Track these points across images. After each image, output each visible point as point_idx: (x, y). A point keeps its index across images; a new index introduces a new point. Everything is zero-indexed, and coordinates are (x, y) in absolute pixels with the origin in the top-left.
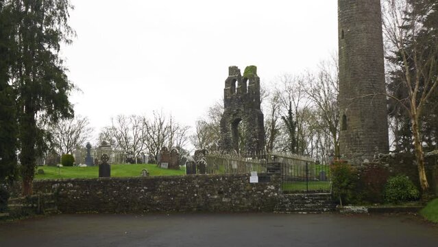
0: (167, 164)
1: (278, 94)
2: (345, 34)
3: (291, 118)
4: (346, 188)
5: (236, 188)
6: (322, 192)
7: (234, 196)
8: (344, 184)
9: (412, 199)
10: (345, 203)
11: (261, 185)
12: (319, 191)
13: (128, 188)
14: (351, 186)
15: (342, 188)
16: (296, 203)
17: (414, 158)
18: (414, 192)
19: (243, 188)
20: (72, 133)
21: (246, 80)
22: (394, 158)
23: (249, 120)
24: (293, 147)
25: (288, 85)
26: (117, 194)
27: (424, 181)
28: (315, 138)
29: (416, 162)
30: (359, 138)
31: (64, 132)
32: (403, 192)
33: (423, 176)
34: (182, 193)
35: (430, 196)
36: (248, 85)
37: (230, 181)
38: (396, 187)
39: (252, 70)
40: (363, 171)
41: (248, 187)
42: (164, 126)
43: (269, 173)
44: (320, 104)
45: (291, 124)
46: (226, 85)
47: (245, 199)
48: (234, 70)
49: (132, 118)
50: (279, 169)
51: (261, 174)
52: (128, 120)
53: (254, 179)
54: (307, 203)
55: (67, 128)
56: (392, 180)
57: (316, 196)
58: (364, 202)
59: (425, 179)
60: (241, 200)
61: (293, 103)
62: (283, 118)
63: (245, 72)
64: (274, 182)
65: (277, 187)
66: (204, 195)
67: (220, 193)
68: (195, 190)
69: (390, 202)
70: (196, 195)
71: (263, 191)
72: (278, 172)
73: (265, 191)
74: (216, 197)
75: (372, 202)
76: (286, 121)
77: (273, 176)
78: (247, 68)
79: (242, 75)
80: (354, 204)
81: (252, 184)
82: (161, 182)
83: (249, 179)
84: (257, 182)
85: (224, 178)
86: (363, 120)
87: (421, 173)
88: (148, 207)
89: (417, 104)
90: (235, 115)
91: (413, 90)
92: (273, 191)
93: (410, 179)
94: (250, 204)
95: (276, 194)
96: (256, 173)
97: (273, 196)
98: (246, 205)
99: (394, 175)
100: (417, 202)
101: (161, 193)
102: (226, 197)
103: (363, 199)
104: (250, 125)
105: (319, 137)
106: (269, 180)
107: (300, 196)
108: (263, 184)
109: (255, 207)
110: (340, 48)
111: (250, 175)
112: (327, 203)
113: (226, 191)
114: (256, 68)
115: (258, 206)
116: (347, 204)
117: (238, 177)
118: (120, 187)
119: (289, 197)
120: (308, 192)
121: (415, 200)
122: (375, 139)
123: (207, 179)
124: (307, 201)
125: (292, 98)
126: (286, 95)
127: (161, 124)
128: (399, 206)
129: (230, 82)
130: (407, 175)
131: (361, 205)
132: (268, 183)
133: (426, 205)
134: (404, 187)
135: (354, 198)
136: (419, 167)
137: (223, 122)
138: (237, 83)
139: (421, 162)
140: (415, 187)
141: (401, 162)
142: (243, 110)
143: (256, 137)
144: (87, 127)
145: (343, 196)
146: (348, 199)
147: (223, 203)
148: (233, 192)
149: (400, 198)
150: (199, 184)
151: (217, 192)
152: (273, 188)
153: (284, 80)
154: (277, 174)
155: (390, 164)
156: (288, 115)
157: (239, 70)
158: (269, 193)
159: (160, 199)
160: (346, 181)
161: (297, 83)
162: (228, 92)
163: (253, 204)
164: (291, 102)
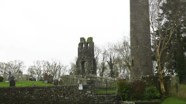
0: (47, 81)
1: (106, 51)
2: (133, 24)
3: (111, 62)
4: (125, 92)
5: (72, 92)
6: (114, 94)
7: (71, 96)
8: (124, 90)
9: (157, 98)
10: (124, 100)
11: (84, 91)
12: (113, 94)
13: (19, 92)
14: (127, 91)
15: (122, 92)
16: (101, 100)
17: (159, 78)
18: (158, 95)
19: (75, 93)
20: (16, 68)
21: (88, 44)
22: (149, 78)
23: (89, 62)
24: (112, 75)
25: (110, 47)
26: (14, 95)
27: (163, 89)
28: (122, 71)
29: (159, 80)
30: (139, 70)
31: (12, 68)
32: (152, 94)
33: (163, 87)
34: (45, 94)
35: (165, 97)
36: (89, 46)
37: (69, 89)
38: (149, 92)
39: (91, 39)
40: (133, 84)
41: (78, 92)
42: (57, 65)
43: (88, 85)
44: (124, 56)
45: (111, 65)
46: (79, 46)
47: (76, 97)
48: (82, 39)
49: (43, 62)
50: (93, 83)
51: (84, 85)
52: (41, 63)
53: (81, 88)
54: (106, 100)
55: (14, 66)
56: (147, 89)
57: (111, 96)
58: (133, 99)
59: (163, 88)
60: (74, 98)
61: (112, 55)
62: (108, 62)
63: (88, 40)
64: (91, 89)
65: (92, 92)
66: (56, 95)
67: (64, 94)
68: (52, 93)
69: (146, 99)
70: (52, 96)
71: (85, 94)
72: (93, 84)
73: (86, 94)
74: (62, 96)
75: (138, 99)
76: (109, 63)
77: (90, 86)
78: (88, 38)
79: (86, 41)
80: (129, 100)
81: (80, 90)
82: (36, 89)
83: (78, 88)
84: (82, 89)
85: (66, 87)
86: (141, 62)
87: (161, 85)
88: (29, 101)
89: (160, 52)
90: (82, 59)
91: (158, 45)
92: (90, 94)
93: (156, 88)
94: (78, 100)
95: (91, 95)
96: (82, 85)
97: (90, 96)
98: (76, 101)
99: (148, 86)
100: (159, 100)
101: (35, 95)
102: (67, 96)
103: (133, 98)
104: (89, 64)
105: (124, 71)
106: (88, 88)
107: (103, 96)
108: (85, 90)
109: (81, 101)
110: (131, 30)
111: (79, 86)
112: (115, 100)
113: (67, 93)
114: (92, 38)
115: (83, 101)
116: (125, 101)
117: (73, 87)
118: (16, 91)
119: (98, 97)
120: (107, 94)
121: (158, 99)
122: (146, 71)
123: (58, 88)
124: (106, 99)
125: (111, 53)
126: (109, 51)
127: (55, 65)
128: (151, 102)
129: (81, 45)
130: (155, 86)
131: (132, 101)
132: (87, 90)
133: (163, 101)
134: (153, 92)
135: (129, 97)
136: (161, 82)
137: (77, 63)
138: (84, 45)
139: (161, 80)
140: (158, 92)
141: (152, 80)
142: (86, 57)
143: (92, 69)
144: (23, 65)
145: (123, 96)
146: (126, 98)
147: (65, 100)
148: (70, 94)
149: (151, 97)
150: (54, 90)
151: (62, 94)
152: (90, 92)
153: (108, 45)
154: (91, 85)
155: (147, 81)
156: (110, 60)
157: (85, 39)
158: (88, 95)
159: (35, 97)
160: (125, 89)
161: (114, 46)
162: (80, 49)
163: (80, 100)
164: (111, 55)
